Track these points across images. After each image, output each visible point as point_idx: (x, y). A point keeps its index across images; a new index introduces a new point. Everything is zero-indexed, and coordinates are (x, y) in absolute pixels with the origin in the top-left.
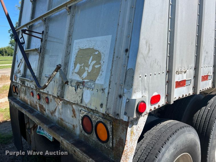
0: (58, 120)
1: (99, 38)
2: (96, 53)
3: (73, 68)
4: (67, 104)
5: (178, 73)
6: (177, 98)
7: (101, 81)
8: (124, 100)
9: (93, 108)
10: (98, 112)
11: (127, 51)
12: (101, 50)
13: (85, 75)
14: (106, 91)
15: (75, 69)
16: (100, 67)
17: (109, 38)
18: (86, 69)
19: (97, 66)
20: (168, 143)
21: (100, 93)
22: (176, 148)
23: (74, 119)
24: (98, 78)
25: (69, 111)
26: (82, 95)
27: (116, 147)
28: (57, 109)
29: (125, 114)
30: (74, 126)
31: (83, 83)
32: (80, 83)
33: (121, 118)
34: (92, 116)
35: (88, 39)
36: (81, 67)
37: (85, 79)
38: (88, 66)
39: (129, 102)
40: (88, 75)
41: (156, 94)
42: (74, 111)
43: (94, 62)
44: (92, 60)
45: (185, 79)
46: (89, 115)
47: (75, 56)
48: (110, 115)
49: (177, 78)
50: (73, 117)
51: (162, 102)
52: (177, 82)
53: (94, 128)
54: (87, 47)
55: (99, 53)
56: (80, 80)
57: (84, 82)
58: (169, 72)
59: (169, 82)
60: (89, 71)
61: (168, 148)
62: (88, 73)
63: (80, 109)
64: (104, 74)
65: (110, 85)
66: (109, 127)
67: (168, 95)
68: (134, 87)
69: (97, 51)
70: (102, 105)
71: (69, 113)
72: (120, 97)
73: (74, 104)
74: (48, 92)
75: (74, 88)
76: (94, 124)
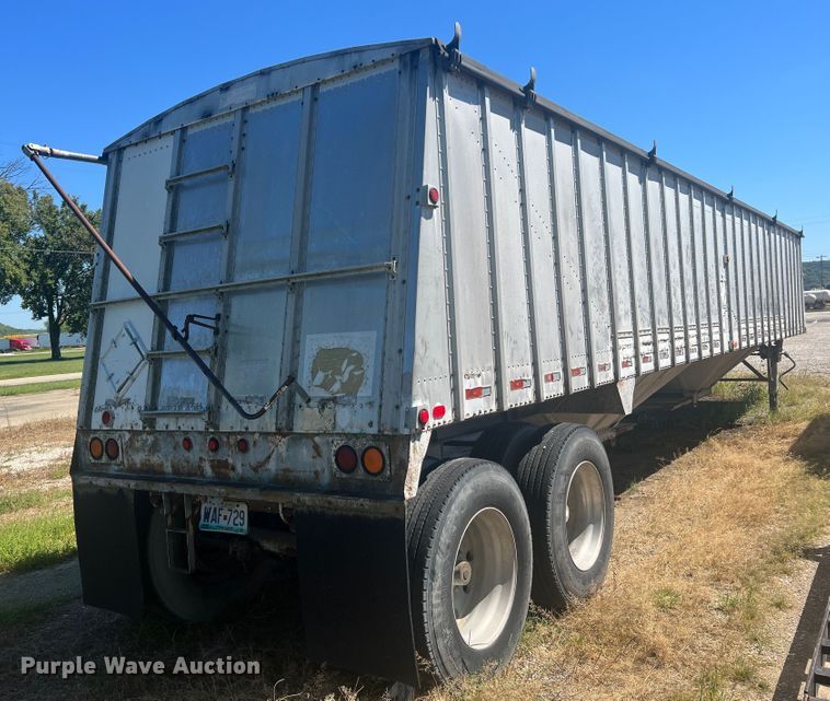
0: (277, 475)
1: (357, 334)
2: (355, 354)
3: (310, 378)
4: (300, 439)
5: (468, 377)
6: (471, 415)
7: (365, 392)
8: (403, 409)
9: (356, 431)
10: (364, 435)
11: (400, 351)
12: (362, 350)
13: (336, 387)
14: (377, 404)
15: (313, 379)
16: (363, 374)
17: (374, 335)
18: (338, 378)
19: (356, 373)
20: (463, 480)
21: (366, 408)
22: (475, 489)
23: (318, 460)
24: (361, 388)
25: (305, 451)
26: (335, 417)
27: (396, 474)
28: (274, 456)
29: (406, 426)
30: (316, 473)
31: (334, 400)
32: (329, 400)
33: (401, 432)
34: (354, 443)
35: (337, 334)
36: (326, 376)
37: (338, 392)
38: (341, 374)
39: (410, 412)
40: (342, 387)
41: (438, 404)
42: (316, 447)
43: (352, 367)
44: (348, 365)
45: (480, 385)
46: (351, 444)
47: (311, 360)
48: (386, 433)
49: (466, 385)
50: (314, 457)
51: (448, 417)
52: (467, 390)
53: (359, 461)
54: (336, 346)
55: (359, 354)
56: (328, 395)
57: (336, 398)
58: (454, 375)
59: (455, 390)
60: (344, 380)
61: (463, 486)
62: (342, 383)
63: (331, 439)
64: (370, 383)
65: (381, 395)
66: (385, 450)
67: (456, 409)
68: (414, 393)
69: (354, 351)
70: (371, 424)
71: (305, 453)
72: (397, 407)
73: (318, 435)
74: (247, 429)
75: (316, 410)
76: (359, 454)
